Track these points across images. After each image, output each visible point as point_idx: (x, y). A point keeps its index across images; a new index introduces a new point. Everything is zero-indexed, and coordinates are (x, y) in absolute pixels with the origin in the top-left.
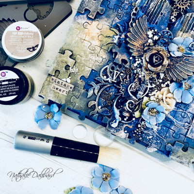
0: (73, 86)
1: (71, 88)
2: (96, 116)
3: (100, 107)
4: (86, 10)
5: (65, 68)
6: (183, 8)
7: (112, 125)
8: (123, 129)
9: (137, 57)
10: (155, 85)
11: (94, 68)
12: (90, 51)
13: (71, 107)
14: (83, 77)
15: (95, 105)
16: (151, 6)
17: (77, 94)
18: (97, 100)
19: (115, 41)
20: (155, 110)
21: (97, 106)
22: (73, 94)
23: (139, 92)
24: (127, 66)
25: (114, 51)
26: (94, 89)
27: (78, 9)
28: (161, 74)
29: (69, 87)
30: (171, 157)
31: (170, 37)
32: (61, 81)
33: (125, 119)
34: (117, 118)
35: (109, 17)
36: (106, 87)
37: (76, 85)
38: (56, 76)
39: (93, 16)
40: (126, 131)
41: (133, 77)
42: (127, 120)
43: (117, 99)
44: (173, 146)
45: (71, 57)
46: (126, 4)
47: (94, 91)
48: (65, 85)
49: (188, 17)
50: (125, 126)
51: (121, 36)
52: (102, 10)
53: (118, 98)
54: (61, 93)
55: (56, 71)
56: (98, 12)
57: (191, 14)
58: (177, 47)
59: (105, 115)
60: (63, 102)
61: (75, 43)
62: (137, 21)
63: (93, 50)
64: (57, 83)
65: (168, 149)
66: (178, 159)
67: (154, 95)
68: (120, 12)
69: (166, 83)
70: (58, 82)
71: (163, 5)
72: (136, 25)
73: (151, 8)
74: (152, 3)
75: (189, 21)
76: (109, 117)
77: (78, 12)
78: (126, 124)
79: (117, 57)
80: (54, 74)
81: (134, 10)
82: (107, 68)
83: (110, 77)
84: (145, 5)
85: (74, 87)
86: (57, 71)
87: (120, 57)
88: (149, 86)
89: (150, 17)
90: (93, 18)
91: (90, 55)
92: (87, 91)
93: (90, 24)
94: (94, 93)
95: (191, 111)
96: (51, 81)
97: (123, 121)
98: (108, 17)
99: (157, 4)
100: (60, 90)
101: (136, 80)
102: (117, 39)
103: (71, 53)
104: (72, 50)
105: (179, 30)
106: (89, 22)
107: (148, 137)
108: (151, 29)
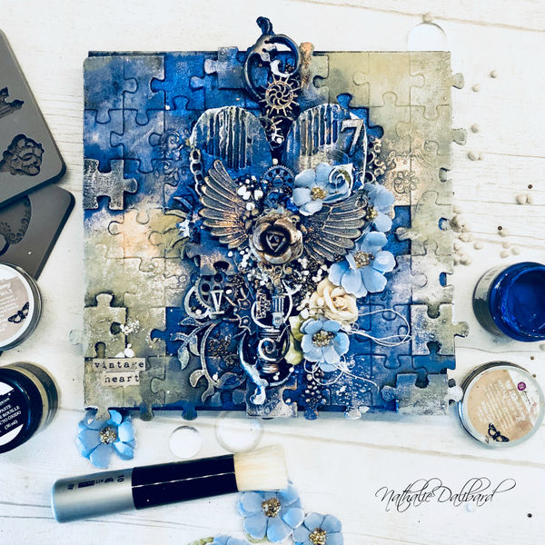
0: (143, 360)
1: (141, 365)
2: (216, 399)
3: (215, 377)
4: (100, 199)
5: (112, 331)
6: (287, 109)
7: (256, 402)
8: (281, 399)
9: (239, 249)
10: (301, 286)
11: (169, 305)
12: (146, 274)
13: (159, 403)
14: (155, 333)
15: (203, 377)
16: (221, 135)
17: (159, 371)
18: (204, 365)
19: (187, 233)
20: (324, 334)
21: (208, 377)
22: (149, 375)
23: (275, 315)
24: (230, 271)
25: (190, 255)
26: (188, 346)
27: (84, 204)
28: (299, 260)
29: (137, 365)
30: (401, 410)
31: (288, 177)
32: (115, 362)
33: (276, 378)
34: (258, 383)
35: (153, 191)
36: (209, 330)
37: (148, 356)
38: (101, 355)
39: (118, 204)
40: (289, 401)
41: (251, 288)
42: (281, 378)
43: (241, 346)
44: (395, 386)
45: (112, 304)
46: (174, 149)
47: (189, 350)
48: (126, 365)
49: (304, 120)
50: (281, 391)
51: (191, 219)
52: (132, 185)
53: (242, 341)
54: (125, 384)
55: (96, 347)
56: (125, 192)
57: (306, 113)
58: (308, 191)
59: (232, 387)
60: (139, 400)
61: (109, 273)
62: (206, 179)
63: (152, 270)
64: (109, 369)
65: (388, 398)
66: (417, 408)
67: (307, 306)
68: (168, 172)
69: (320, 272)
70: (111, 366)
71: (243, 123)
72: (208, 188)
73: (222, 139)
74: (221, 129)
75: (310, 127)
76: (243, 387)
77: (85, 210)
78: (282, 386)
79: (202, 264)
80: (95, 354)
81: (191, 158)
82: (194, 293)
83: (209, 308)
84: (208, 139)
85: (148, 361)
86: (98, 345)
87: (208, 262)
88: (290, 292)
89: (230, 155)
90: (121, 208)
91: (149, 282)
92: (176, 355)
93: (121, 221)
94: (191, 353)
95: (399, 301)
96: (96, 369)
97: (273, 384)
98: (150, 191)
99: (231, 125)
100: (122, 380)
101: (258, 293)
102: (188, 228)
103: (111, 297)
104: (109, 289)
105: (298, 155)
106: (118, 218)
107: (338, 392)
108: (241, 180)
